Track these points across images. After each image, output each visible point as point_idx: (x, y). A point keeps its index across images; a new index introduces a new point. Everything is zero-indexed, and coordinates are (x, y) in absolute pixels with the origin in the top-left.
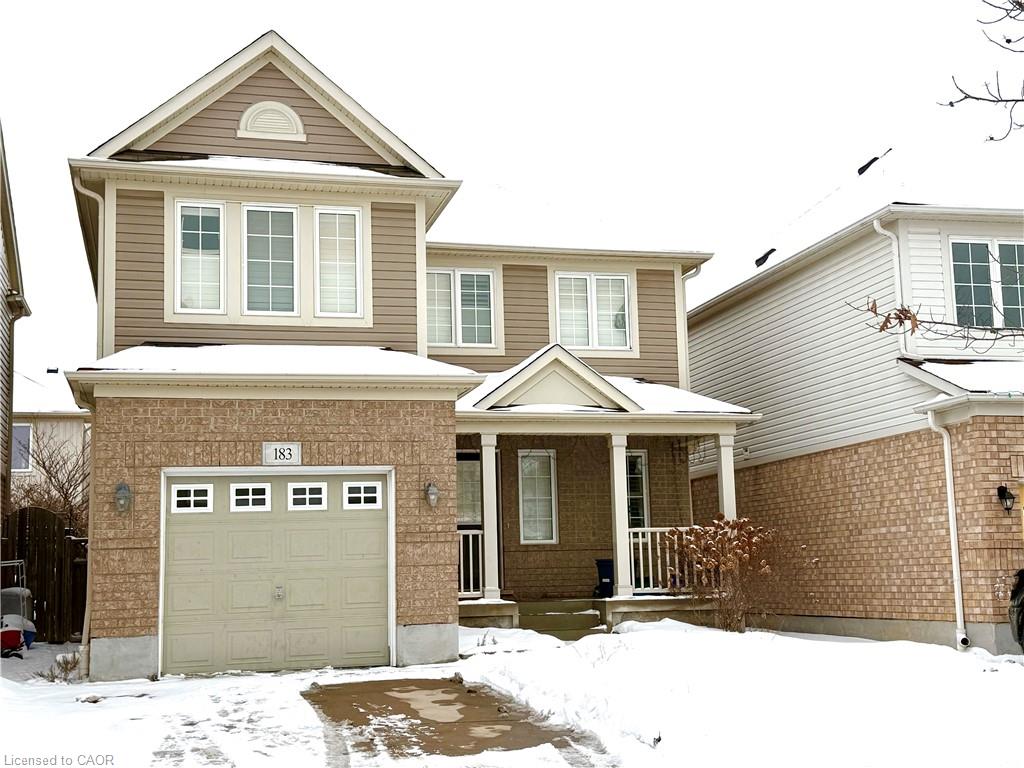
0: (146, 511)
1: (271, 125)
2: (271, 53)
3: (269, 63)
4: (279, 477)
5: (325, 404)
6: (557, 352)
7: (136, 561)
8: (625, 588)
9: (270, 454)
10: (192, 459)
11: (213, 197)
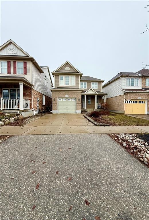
0: (56, 100)
1: (67, 69)
2: (67, 63)
3: (67, 64)
4: (67, 98)
5: (70, 92)
6: (91, 89)
7: (56, 104)
8: (96, 108)
9: (66, 96)
10: (60, 96)
11: (63, 75)
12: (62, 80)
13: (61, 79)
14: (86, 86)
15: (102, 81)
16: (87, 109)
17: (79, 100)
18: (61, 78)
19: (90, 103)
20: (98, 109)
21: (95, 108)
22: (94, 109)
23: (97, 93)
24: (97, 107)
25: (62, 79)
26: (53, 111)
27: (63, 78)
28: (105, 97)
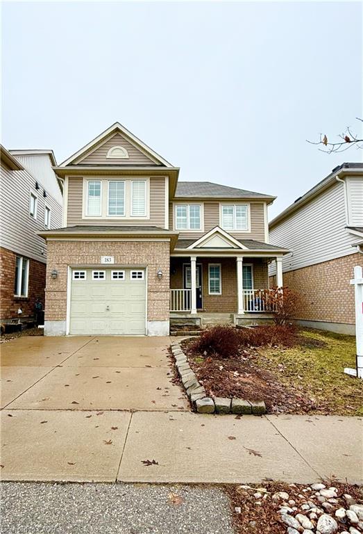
0: (62, 279)
1: (117, 153)
2: (117, 130)
3: (117, 133)
4: (108, 268)
5: (123, 242)
6: (217, 229)
7: (59, 296)
8: (241, 310)
9: (103, 260)
10: (77, 261)
11: (98, 178)
12: (94, 198)
13: (91, 194)
14: (198, 220)
15: (263, 200)
16: (201, 315)
17: (159, 277)
18: (91, 187)
19: (218, 291)
20: (249, 316)
21: (236, 311)
22: (232, 317)
23: (245, 248)
24: (248, 305)
25: (95, 192)
26: (48, 326)
27: (98, 187)
28: (280, 265)
